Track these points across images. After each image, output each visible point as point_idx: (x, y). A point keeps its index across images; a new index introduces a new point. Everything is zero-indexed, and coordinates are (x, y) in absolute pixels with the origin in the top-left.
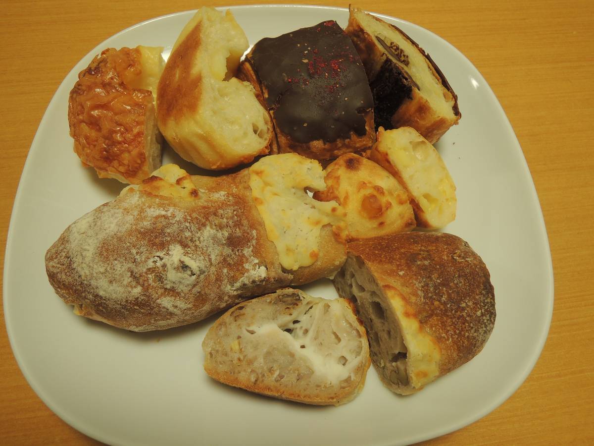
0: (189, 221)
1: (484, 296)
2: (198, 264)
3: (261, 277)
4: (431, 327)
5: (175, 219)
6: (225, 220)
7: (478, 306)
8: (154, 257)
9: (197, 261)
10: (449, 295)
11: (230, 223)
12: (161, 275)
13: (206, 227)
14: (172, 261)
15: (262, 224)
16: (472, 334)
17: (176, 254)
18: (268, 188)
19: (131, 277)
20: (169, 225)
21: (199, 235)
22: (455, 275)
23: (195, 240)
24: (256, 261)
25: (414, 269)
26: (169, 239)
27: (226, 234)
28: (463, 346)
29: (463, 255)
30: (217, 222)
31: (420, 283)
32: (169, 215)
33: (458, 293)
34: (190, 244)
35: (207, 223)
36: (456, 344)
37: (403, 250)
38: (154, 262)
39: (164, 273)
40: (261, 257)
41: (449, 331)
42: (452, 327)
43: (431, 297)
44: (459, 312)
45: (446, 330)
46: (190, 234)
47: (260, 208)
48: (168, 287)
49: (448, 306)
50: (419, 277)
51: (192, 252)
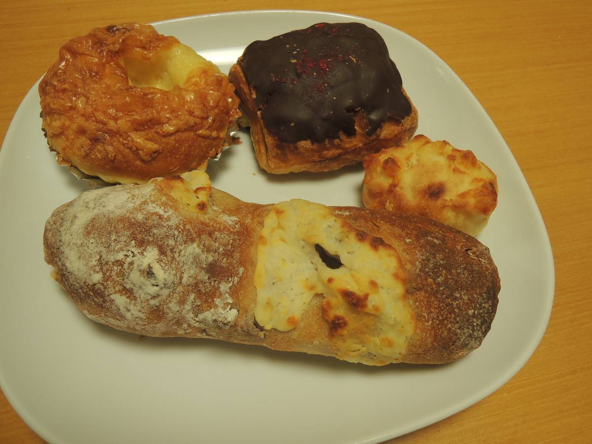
0: (180, 230)
1: (483, 299)
2: (166, 277)
3: (226, 319)
4: (416, 301)
5: (168, 223)
6: (217, 244)
7: (473, 305)
8: (128, 251)
9: (167, 274)
10: (446, 278)
11: (221, 249)
12: (124, 271)
13: (193, 244)
14: (142, 262)
15: (253, 264)
16: (456, 329)
17: (151, 256)
18: (280, 231)
19: (98, 260)
20: (159, 226)
21: (181, 248)
22: (461, 265)
23: (175, 252)
24: (230, 301)
25: (422, 241)
26: (151, 239)
27: (210, 259)
28: (441, 336)
29: (478, 253)
30: (207, 243)
31: (422, 255)
32: (165, 217)
33: (456, 282)
34: (169, 253)
35: (197, 240)
36: (435, 330)
37: (419, 225)
38: (126, 255)
39: (127, 271)
40: (238, 298)
41: (431, 312)
42: (437, 310)
43: (427, 272)
44: (450, 299)
45: (429, 311)
46: (173, 243)
47: (261, 248)
48: (128, 286)
49: (441, 288)
50: (424, 250)
51: (167, 262)
